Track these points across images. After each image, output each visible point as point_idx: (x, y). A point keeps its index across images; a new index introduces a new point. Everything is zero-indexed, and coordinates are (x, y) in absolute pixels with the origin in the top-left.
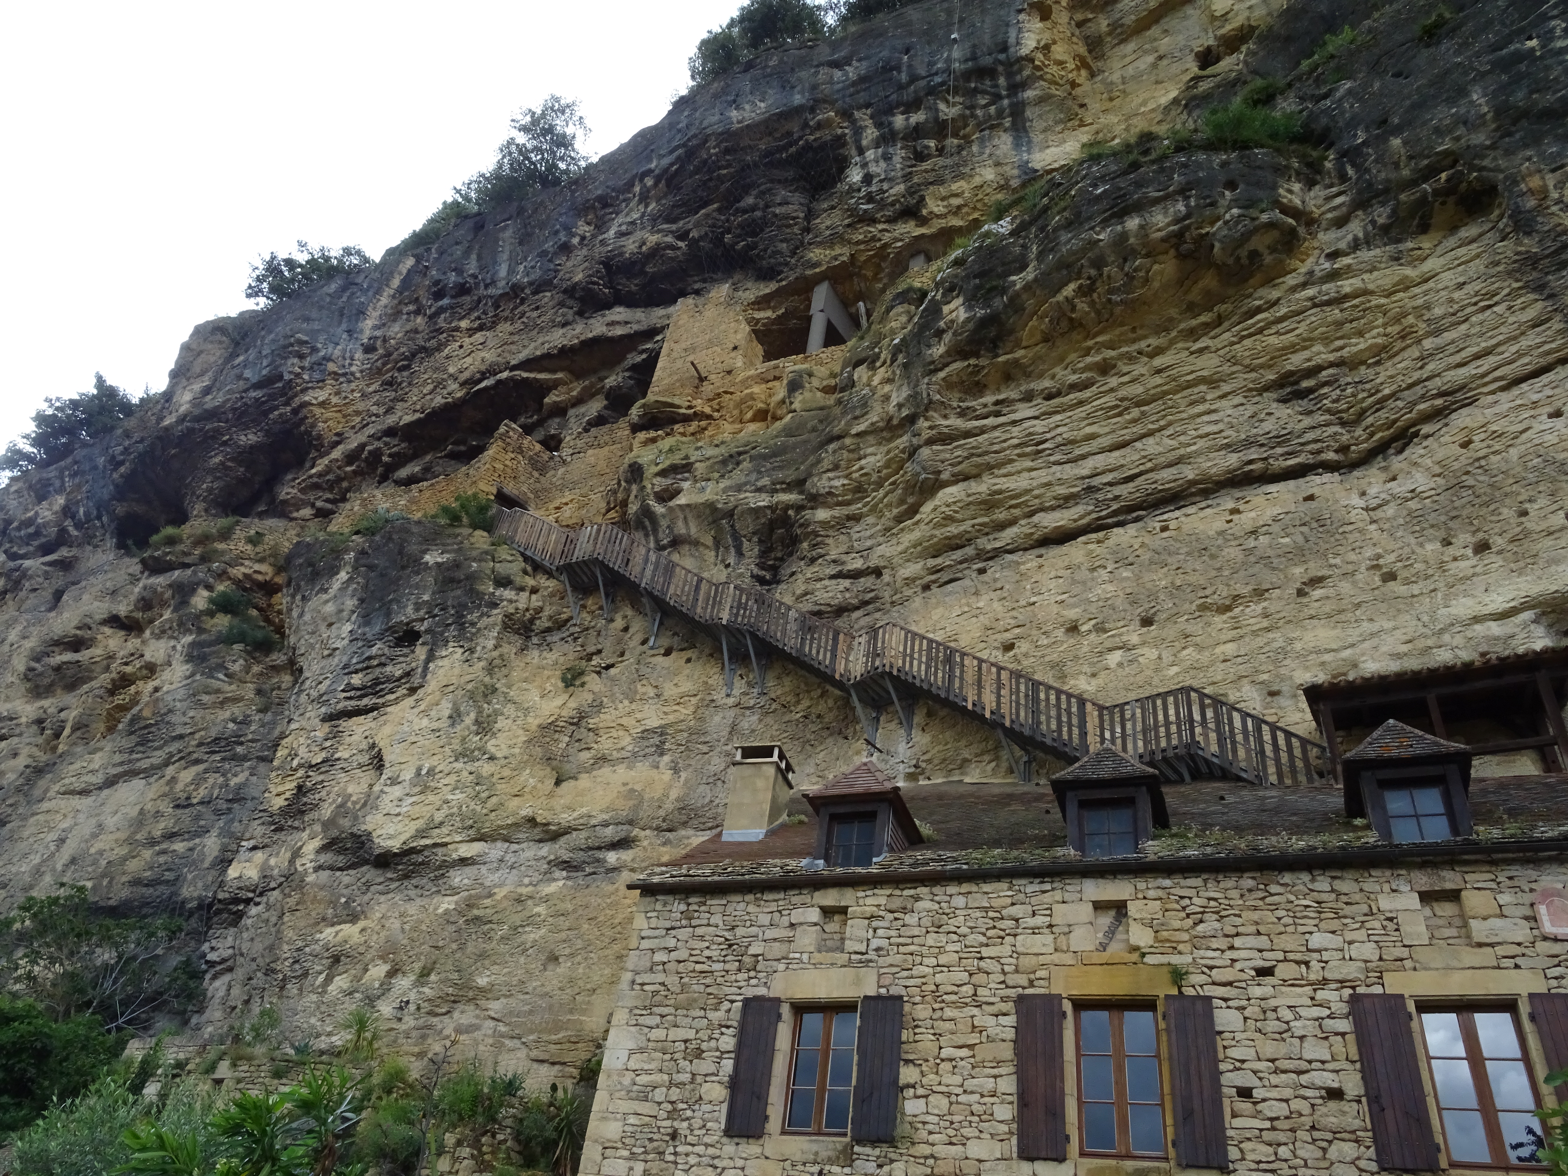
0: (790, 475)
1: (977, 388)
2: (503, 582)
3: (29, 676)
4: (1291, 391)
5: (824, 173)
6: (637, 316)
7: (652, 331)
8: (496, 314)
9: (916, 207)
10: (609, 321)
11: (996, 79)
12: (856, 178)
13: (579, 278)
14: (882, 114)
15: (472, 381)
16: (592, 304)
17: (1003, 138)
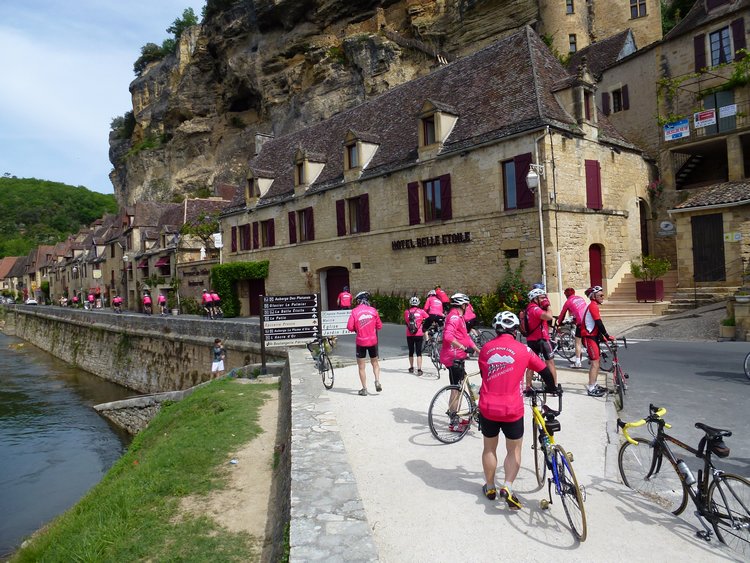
0: (443, 29)
1: (470, 14)
2: (396, 50)
3: (263, 70)
4: (512, 16)
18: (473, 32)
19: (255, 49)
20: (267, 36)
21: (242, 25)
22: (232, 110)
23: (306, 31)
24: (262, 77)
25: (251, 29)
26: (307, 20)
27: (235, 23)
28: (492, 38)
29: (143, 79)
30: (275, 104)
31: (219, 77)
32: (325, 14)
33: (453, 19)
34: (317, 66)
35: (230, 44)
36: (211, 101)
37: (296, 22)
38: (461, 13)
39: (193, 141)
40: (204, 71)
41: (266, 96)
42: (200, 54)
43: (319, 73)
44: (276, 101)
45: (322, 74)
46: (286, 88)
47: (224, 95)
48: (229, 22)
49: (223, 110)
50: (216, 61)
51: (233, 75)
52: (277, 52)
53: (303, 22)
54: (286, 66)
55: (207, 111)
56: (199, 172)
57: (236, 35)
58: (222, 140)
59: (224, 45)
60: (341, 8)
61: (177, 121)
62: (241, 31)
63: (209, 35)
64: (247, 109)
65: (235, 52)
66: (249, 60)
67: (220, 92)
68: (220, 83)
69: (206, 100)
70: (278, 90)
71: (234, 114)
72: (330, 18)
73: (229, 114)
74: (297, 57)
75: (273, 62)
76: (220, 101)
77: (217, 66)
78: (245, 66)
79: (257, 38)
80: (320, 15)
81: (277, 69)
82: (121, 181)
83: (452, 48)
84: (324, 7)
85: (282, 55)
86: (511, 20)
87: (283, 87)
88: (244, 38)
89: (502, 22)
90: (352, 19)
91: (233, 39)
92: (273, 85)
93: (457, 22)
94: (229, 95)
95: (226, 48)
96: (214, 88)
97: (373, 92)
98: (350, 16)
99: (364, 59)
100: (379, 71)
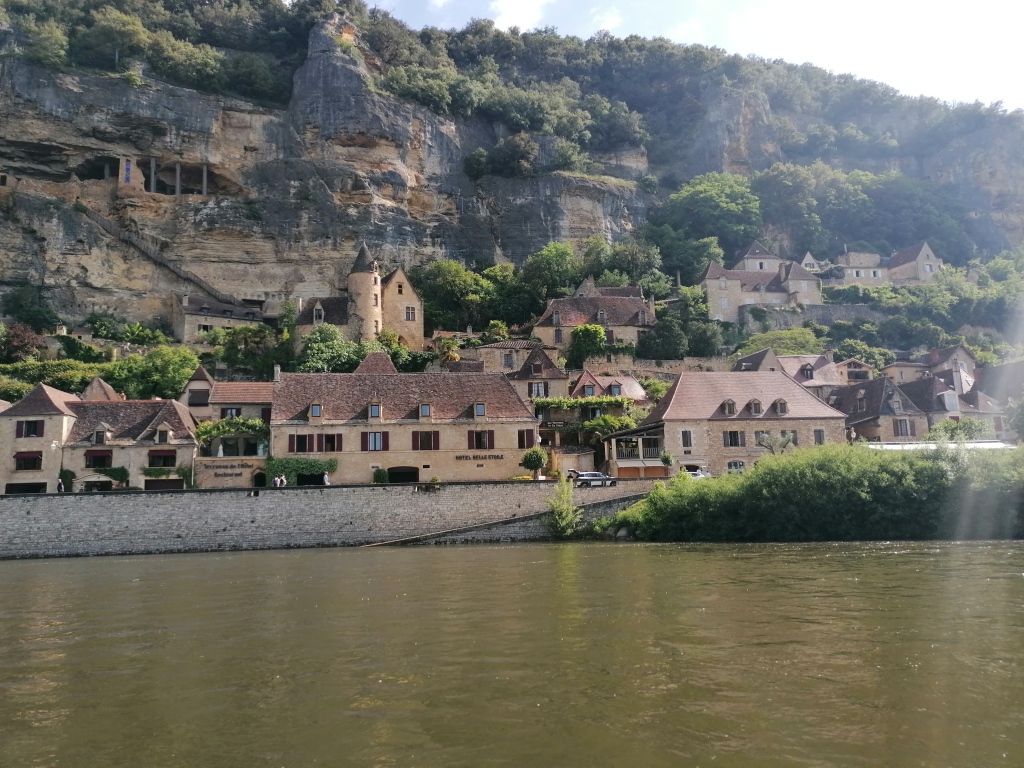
0: (168, 235)
2: (102, 234)
4: (247, 253)
5: (159, 132)
6: (99, 143)
7: (104, 150)
8: (45, 117)
9: (181, 154)
10: (91, 142)
11: (205, 134)
12: (168, 140)
13: (84, 128)
14: (178, 129)
15: (41, 140)
16: (86, 135)
17: (203, 146)
18: (204, 252)
28: (222, 265)
83: (174, 258)
86: (245, 256)
89: (237, 255)
97: (58, 271)
98: (11, 158)
99: (53, 229)
100: (73, 250)
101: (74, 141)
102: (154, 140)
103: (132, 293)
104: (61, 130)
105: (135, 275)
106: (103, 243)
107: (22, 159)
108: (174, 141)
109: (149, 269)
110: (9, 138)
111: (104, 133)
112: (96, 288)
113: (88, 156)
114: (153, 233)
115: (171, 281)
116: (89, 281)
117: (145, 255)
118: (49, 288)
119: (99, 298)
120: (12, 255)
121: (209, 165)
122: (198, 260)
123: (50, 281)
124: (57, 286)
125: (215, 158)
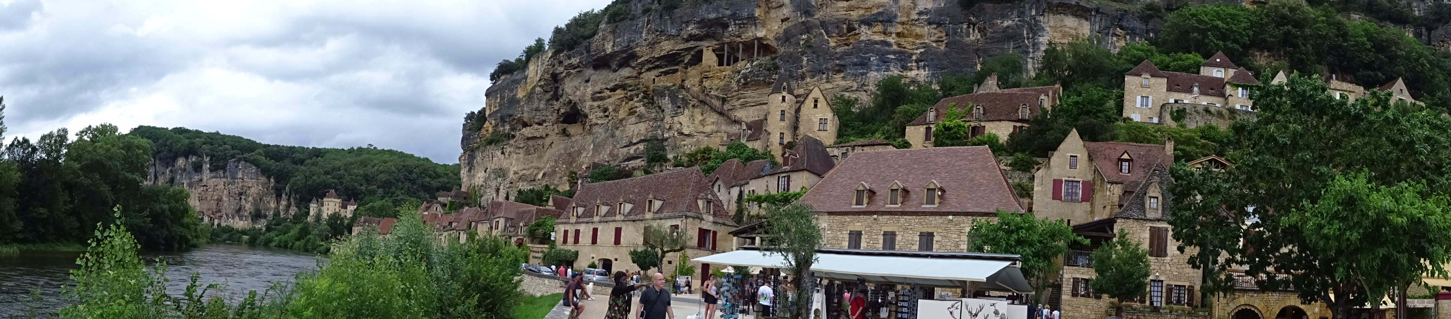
0: (725, 93)
2: (690, 100)
5: (725, 26)
6: (695, 43)
7: (698, 46)
8: (670, 37)
9: (740, 37)
10: (691, 44)
11: (752, 20)
12: (731, 29)
13: (685, 37)
14: (734, 21)
15: (668, 52)
16: (687, 41)
17: (753, 27)
18: (745, 100)
19: (587, 81)
20: (598, 72)
21: (580, 62)
22: (563, 122)
23: (627, 74)
24: (590, 103)
25: (586, 66)
26: (629, 66)
27: (575, 61)
29: (496, 88)
30: (597, 124)
31: (556, 97)
32: (643, 64)
33: (733, 88)
34: (632, 102)
35: (569, 74)
36: (548, 114)
37: (621, 66)
38: (738, 85)
39: (530, 143)
40: (546, 92)
41: (591, 117)
42: (545, 79)
43: (632, 108)
44: (599, 122)
45: (634, 109)
46: (607, 114)
47: (559, 110)
48: (569, 58)
49: (557, 122)
50: (556, 85)
51: (567, 98)
52: (604, 86)
53: (626, 67)
54: (609, 97)
55: (545, 121)
56: (532, 167)
57: (574, 69)
58: (553, 145)
59: (564, 74)
60: (655, 62)
61: (521, 126)
62: (578, 66)
63: (554, 66)
64: (576, 123)
65: (572, 80)
66: (582, 88)
67: (556, 108)
68: (557, 101)
69: (544, 113)
70: (601, 114)
71: (565, 125)
72: (646, 67)
73: (560, 125)
74: (618, 91)
75: (600, 93)
76: (555, 115)
77: (557, 88)
78: (578, 93)
79: (589, 72)
80: (639, 64)
81: (602, 99)
82: (469, 163)
83: (729, 108)
84: (642, 59)
85: (607, 89)
87: (605, 112)
88: (580, 71)
90: (662, 70)
91: (572, 71)
92: (597, 109)
93: (735, 91)
94: (562, 111)
95: (565, 76)
96: (552, 105)
97: (670, 128)
98: (661, 67)
99: (666, 102)
100: (676, 113)
101: (683, 46)
102: (723, 32)
103: (705, 134)
104: (677, 43)
105: (707, 123)
106: (690, 105)
107: (666, 66)
108: (734, 29)
109: (714, 117)
110: (656, 56)
111: (695, 36)
112: (686, 135)
113: (692, 53)
114: (716, 93)
115: (728, 124)
116: (683, 131)
117: (713, 109)
118: (666, 139)
119: (688, 141)
120: (651, 123)
121: (759, 39)
122: (743, 105)
123: (666, 135)
124: (670, 137)
125: (760, 34)
